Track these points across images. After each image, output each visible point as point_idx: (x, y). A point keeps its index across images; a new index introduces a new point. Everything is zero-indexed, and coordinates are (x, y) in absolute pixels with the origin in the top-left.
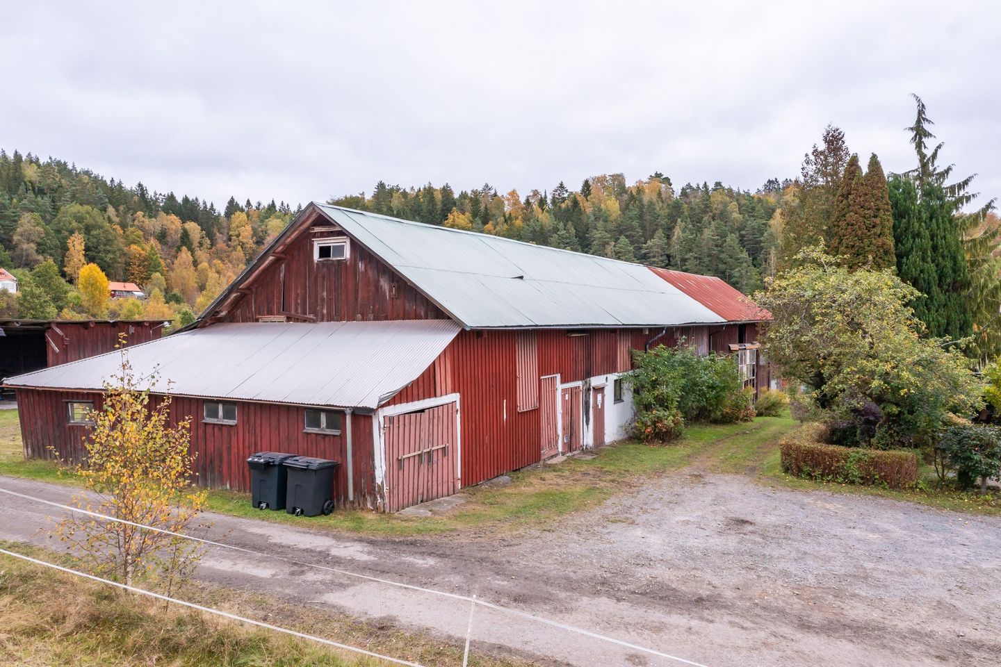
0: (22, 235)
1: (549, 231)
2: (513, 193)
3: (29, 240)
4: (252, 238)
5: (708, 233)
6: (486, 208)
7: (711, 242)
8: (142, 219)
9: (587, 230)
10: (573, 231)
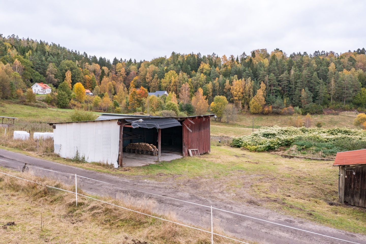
0: (49, 71)
1: (242, 71)
2: (224, 56)
3: (52, 73)
4: (125, 72)
5: (305, 72)
6: (215, 62)
7: (307, 76)
8: (87, 65)
9: (257, 70)
10: (251, 71)
